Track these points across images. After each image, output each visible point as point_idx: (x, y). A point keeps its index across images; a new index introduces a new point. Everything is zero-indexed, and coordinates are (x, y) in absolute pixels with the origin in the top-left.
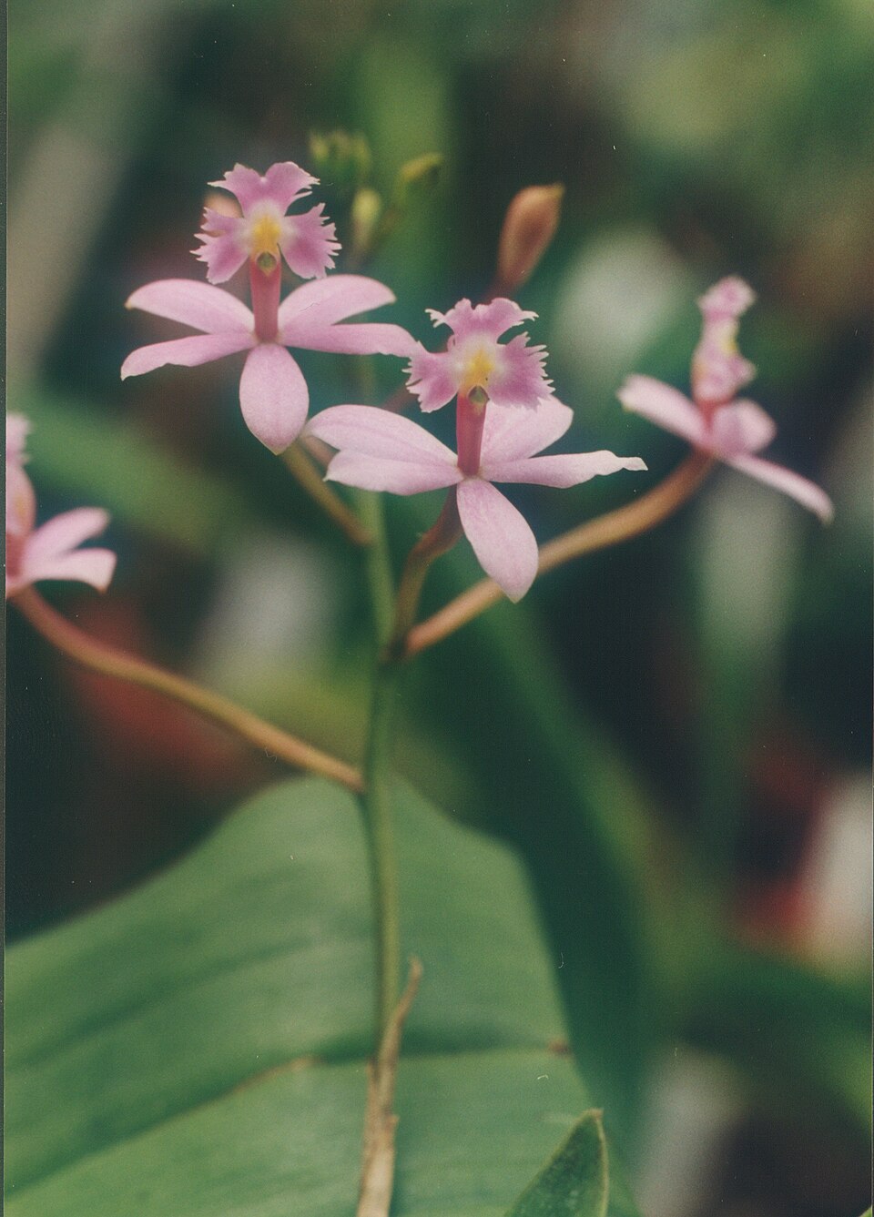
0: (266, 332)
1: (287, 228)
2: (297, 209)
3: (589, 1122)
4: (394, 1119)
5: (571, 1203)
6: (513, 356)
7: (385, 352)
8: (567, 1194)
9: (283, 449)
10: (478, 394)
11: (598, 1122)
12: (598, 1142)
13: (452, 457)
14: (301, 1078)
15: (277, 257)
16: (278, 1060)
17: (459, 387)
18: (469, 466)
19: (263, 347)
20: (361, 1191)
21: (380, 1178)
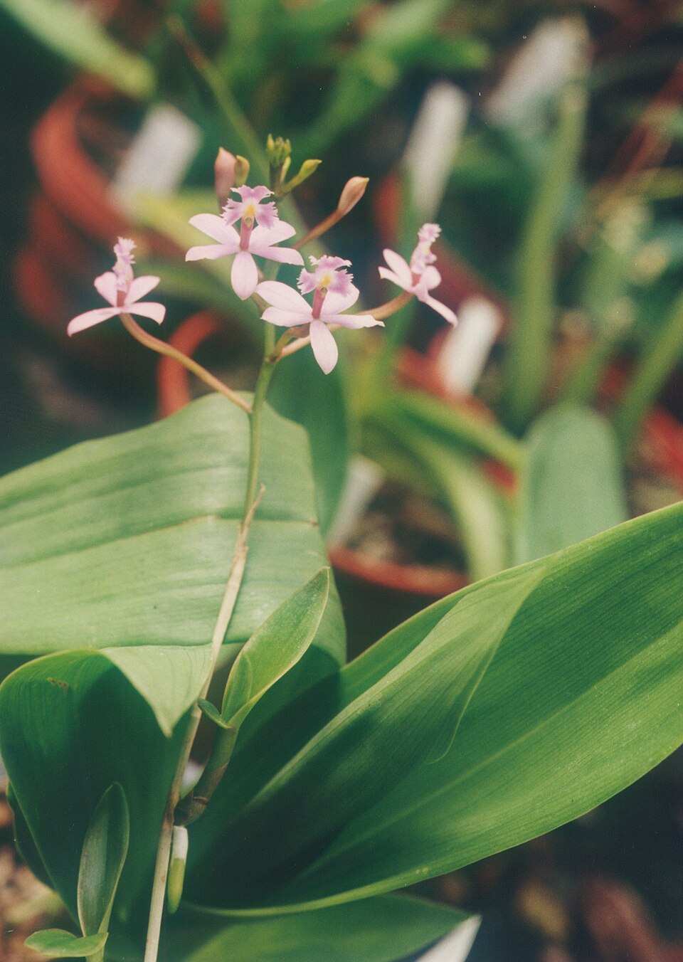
0: (244, 246)
1: (259, 209)
2: (264, 202)
3: (325, 570)
4: (247, 548)
5: (313, 599)
6: (340, 277)
7: (290, 263)
8: (312, 596)
9: (246, 298)
10: (324, 290)
11: (328, 572)
12: (327, 578)
13: (310, 310)
14: (211, 522)
15: (253, 220)
16: (202, 514)
17: (317, 286)
18: (316, 315)
19: (242, 252)
20: (231, 574)
21: (238, 571)
